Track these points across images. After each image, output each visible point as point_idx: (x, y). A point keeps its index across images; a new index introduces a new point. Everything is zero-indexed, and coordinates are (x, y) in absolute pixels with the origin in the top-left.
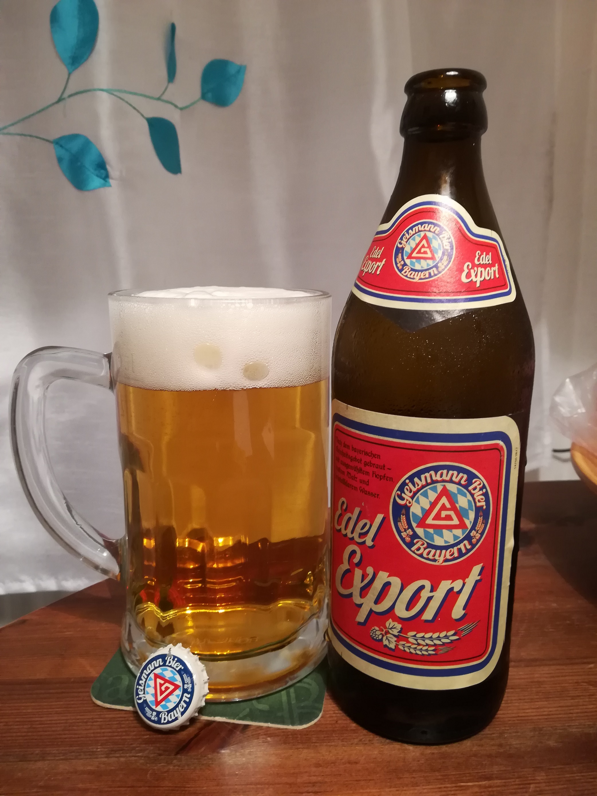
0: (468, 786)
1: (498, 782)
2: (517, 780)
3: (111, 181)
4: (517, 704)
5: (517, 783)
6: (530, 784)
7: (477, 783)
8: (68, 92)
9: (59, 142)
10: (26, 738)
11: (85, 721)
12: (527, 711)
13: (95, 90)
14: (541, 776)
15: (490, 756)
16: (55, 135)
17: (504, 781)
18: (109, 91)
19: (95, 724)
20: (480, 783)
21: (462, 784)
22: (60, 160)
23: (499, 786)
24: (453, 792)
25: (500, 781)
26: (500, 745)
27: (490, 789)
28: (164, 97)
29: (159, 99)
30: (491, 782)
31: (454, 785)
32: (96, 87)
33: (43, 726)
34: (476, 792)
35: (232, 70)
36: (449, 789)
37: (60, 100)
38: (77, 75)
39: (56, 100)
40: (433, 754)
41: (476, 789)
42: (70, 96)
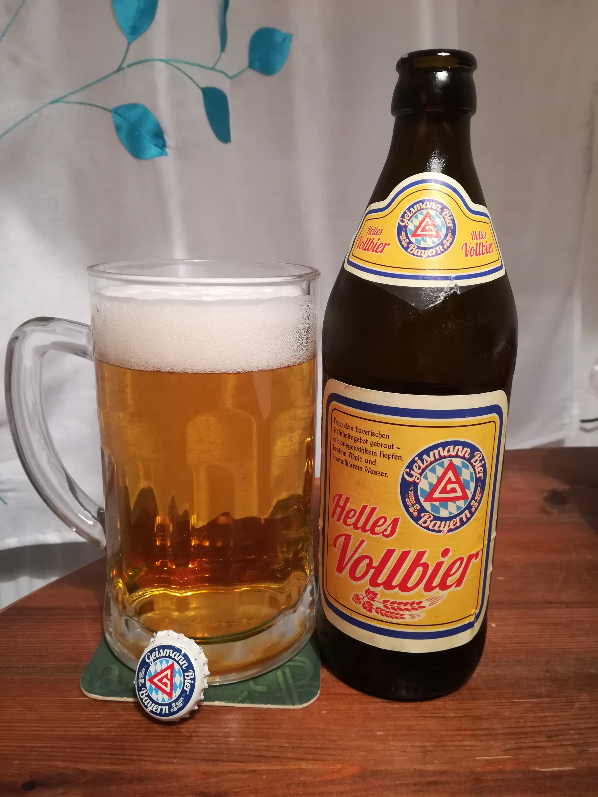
0: (522, 702)
1: (548, 700)
2: (564, 699)
3: (168, 150)
4: (559, 639)
5: (563, 701)
6: (575, 702)
7: (527, 700)
8: (128, 61)
9: (117, 111)
12: (569, 644)
13: (154, 60)
14: (584, 696)
15: (538, 679)
16: (113, 104)
17: (552, 699)
18: (166, 61)
20: (532, 700)
21: (516, 700)
22: (118, 129)
23: (547, 703)
24: (508, 707)
25: (548, 699)
26: (547, 671)
27: (540, 705)
28: (218, 67)
29: (212, 69)
30: (541, 699)
31: (508, 701)
32: (155, 57)
34: (528, 707)
35: (278, 39)
36: (504, 704)
37: (120, 69)
38: (135, 45)
39: (116, 69)
40: (488, 676)
41: (529, 705)
42: (130, 66)
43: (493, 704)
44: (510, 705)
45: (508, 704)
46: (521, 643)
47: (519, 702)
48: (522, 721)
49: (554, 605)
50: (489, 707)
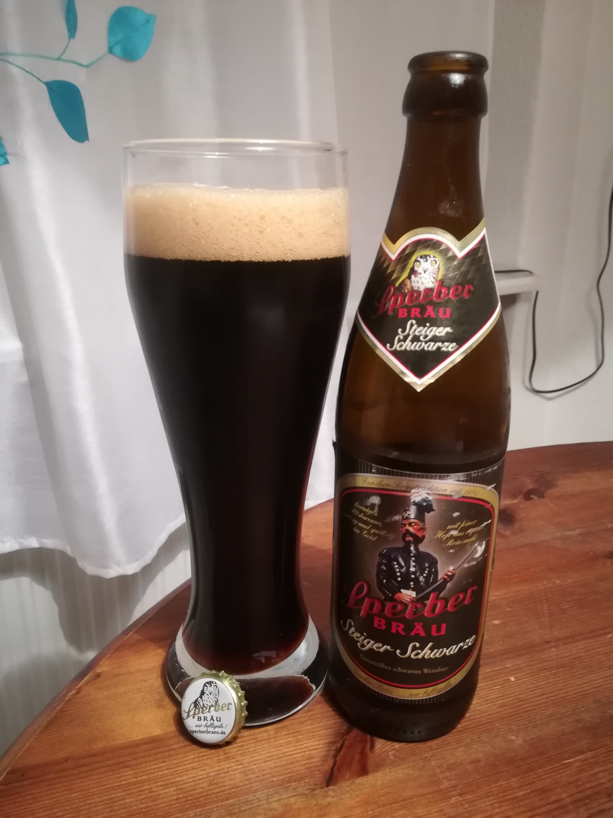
0: (571, 762)
1: (590, 754)
2: (602, 749)
4: (572, 681)
5: (603, 752)
7: (575, 759)
10: (179, 801)
11: (226, 770)
12: (583, 686)
15: (574, 732)
17: (594, 752)
19: (237, 772)
20: (578, 758)
21: (566, 761)
23: (592, 758)
24: (562, 771)
26: (577, 721)
27: (587, 762)
30: (585, 755)
31: (560, 764)
33: (188, 785)
34: (579, 767)
35: (140, 19)
36: (558, 768)
41: (578, 764)
43: (549, 771)
44: (564, 768)
45: (562, 767)
46: (544, 695)
47: (568, 763)
48: (580, 783)
49: (552, 644)
50: (546, 776)
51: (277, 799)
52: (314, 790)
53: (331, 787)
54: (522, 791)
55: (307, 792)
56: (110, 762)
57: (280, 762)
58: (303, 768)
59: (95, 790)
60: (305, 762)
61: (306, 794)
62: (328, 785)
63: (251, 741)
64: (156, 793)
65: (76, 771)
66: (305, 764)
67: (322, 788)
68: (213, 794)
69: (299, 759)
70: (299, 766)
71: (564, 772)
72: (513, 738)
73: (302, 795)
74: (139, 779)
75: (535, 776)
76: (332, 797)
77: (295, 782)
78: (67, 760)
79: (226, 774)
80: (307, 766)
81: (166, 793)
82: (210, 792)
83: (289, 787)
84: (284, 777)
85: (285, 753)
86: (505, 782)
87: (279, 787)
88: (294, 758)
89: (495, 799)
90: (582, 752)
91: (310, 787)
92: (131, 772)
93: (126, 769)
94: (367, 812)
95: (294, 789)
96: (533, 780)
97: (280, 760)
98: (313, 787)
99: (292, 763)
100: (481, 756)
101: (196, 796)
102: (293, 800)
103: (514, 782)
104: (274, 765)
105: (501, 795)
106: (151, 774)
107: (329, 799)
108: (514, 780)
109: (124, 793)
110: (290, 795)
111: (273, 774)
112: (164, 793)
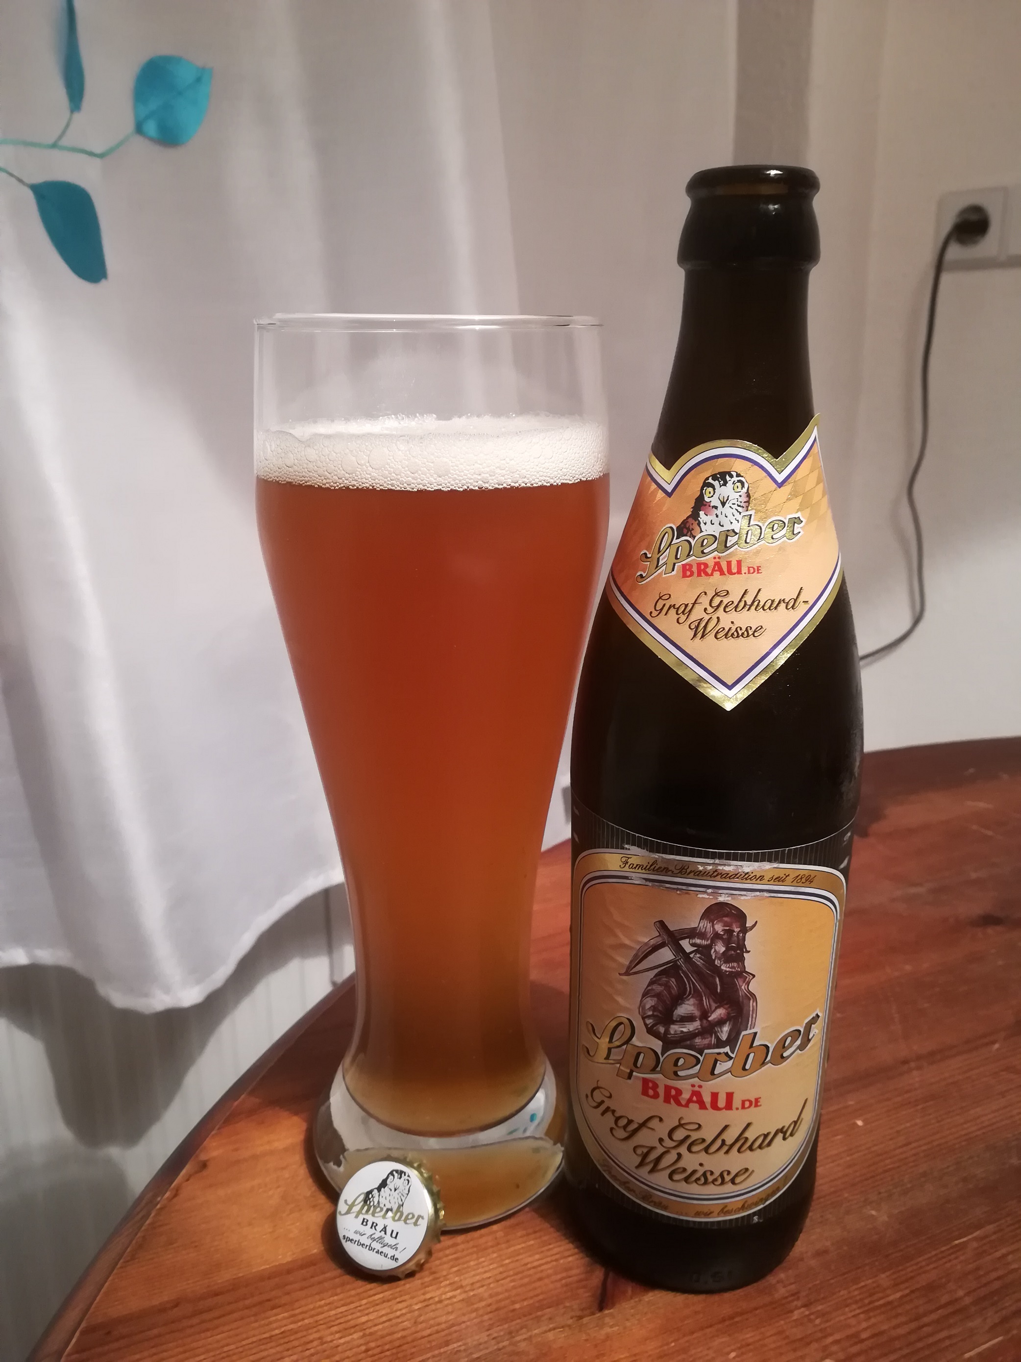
0: (964, 1242)
1: (990, 1228)
2: (1008, 1219)
4: (950, 1120)
7: (970, 1237)
12: (965, 1126)
15: (962, 1197)
17: (996, 1224)
20: (975, 1235)
21: (957, 1242)
23: (995, 1233)
24: (953, 1256)
25: (992, 1226)
26: (965, 1180)
27: (988, 1239)
29: (55, 146)
30: (983, 1230)
31: (948, 1246)
34: (977, 1248)
36: (946, 1253)
41: (975, 1244)
43: (935, 1259)
44: (955, 1252)
45: (951, 1251)
46: (910, 1143)
47: (960, 1244)
48: (981, 1273)
49: (913, 1065)
50: (932, 1266)
51: (525, 1336)
52: (580, 1318)
53: (607, 1312)
54: (898, 1291)
55: (570, 1322)
56: (247, 1302)
57: (521, 1279)
58: (558, 1285)
59: (232, 1347)
60: (559, 1277)
61: (569, 1326)
62: (601, 1308)
63: (470, 1251)
64: (331, 1344)
65: (195, 1321)
66: (561, 1280)
67: (593, 1314)
68: (423, 1337)
69: (550, 1271)
70: (552, 1282)
71: (956, 1258)
72: (873, 1213)
73: (563, 1327)
74: (300, 1324)
75: (915, 1267)
76: (611, 1327)
77: (549, 1307)
78: (176, 1304)
79: (439, 1306)
80: (564, 1281)
81: (348, 1342)
82: (419, 1335)
83: (542, 1316)
84: (531, 1301)
85: (526, 1264)
86: (870, 1281)
87: (525, 1319)
88: (542, 1271)
89: (859, 1308)
90: (978, 1227)
91: (573, 1314)
92: (286, 1315)
93: (274, 1311)
94: (668, 1344)
95: (550, 1319)
96: (912, 1274)
97: (520, 1276)
98: (579, 1313)
99: (540, 1279)
100: (828, 1244)
101: (397, 1343)
102: (551, 1336)
103: (884, 1279)
104: (512, 1284)
105: (866, 1301)
106: (318, 1314)
107: (607, 1330)
108: (883, 1276)
109: (278, 1349)
110: (545, 1328)
111: (513, 1299)
112: (344, 1344)
